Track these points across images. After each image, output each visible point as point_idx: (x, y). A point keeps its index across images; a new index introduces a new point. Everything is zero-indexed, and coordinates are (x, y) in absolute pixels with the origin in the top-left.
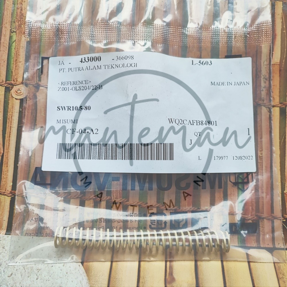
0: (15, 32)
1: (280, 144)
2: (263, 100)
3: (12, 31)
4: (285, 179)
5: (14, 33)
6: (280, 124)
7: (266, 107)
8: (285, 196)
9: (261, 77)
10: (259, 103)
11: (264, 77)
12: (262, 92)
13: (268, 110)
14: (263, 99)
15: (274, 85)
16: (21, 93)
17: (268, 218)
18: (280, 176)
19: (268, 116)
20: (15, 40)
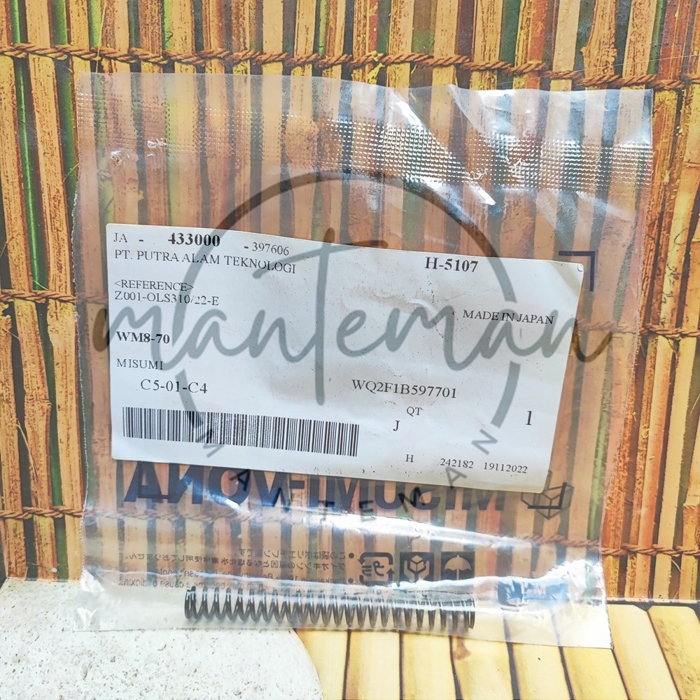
0: (110, 179)
1: (688, 413)
2: (663, 323)
3: (103, 177)
4: (689, 481)
5: (108, 182)
6: (693, 373)
7: (668, 338)
8: (685, 511)
9: (665, 273)
10: (653, 330)
11: (671, 272)
12: (663, 304)
13: (672, 344)
14: (663, 320)
15: (691, 290)
17: (646, 551)
18: (679, 476)
19: (670, 356)
20: (113, 199)
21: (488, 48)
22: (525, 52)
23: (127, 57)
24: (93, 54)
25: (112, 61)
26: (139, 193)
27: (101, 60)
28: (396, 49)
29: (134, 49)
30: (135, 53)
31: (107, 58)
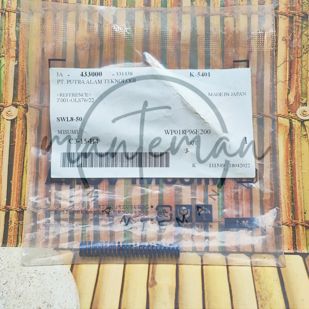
0: (4, 56)
3: (1, 56)
5: (3, 58)
8: (264, 202)
16: (11, 114)
20: (4, 65)
21: (156, 3)
22: (171, 4)
23: (15, 11)
24: (3, 10)
25: (10, 13)
26: (15, 62)
27: (5, 12)
28: (120, 5)
29: (18, 8)
30: (19, 10)
31: (7, 11)
